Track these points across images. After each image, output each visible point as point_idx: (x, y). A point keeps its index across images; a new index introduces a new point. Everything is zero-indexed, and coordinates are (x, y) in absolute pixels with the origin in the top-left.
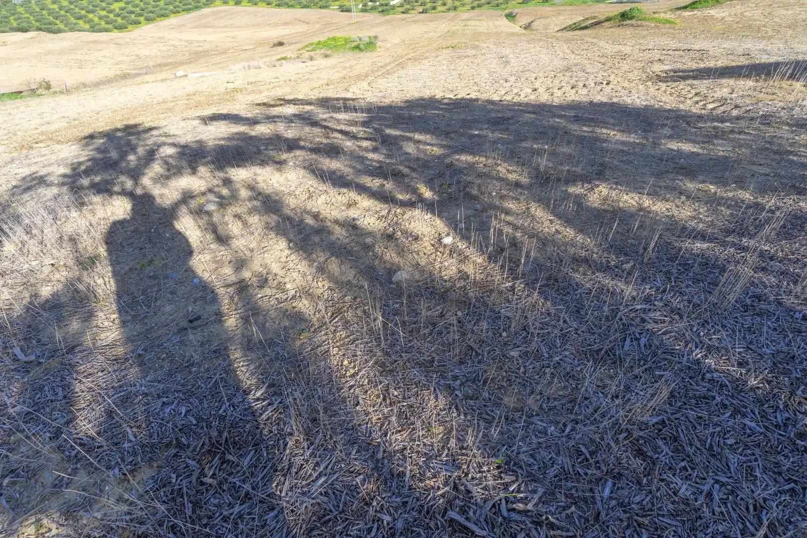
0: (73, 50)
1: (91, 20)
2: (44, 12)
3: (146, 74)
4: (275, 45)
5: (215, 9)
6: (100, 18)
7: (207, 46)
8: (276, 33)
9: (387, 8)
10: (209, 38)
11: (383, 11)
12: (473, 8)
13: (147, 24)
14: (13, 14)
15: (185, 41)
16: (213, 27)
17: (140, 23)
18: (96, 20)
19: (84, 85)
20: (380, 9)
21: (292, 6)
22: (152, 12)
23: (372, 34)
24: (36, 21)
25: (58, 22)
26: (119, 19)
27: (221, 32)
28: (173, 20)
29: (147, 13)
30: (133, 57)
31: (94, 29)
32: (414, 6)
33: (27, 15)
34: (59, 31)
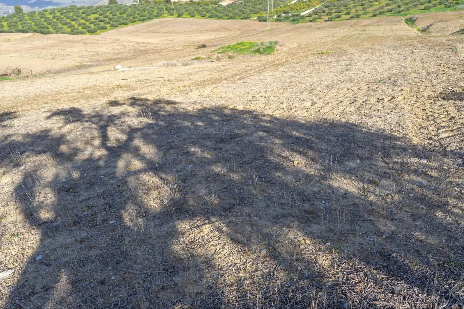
0: (53, 46)
1: (73, 26)
2: (42, 20)
3: (97, 65)
4: (199, 47)
5: (163, 20)
6: (79, 25)
7: (148, 47)
8: (202, 38)
9: (297, 18)
10: (151, 41)
11: (293, 20)
12: (375, 15)
13: (111, 30)
14: (21, 21)
15: (134, 42)
16: (159, 32)
17: (106, 29)
18: (76, 26)
19: (50, 72)
20: (291, 19)
21: (221, 18)
22: (117, 21)
23: (275, 40)
24: (35, 25)
25: (50, 27)
26: (92, 26)
27: (163, 36)
28: (130, 27)
29: (113, 22)
30: (93, 53)
31: (74, 32)
32: (321, 16)
33: (30, 21)
34: (49, 33)
